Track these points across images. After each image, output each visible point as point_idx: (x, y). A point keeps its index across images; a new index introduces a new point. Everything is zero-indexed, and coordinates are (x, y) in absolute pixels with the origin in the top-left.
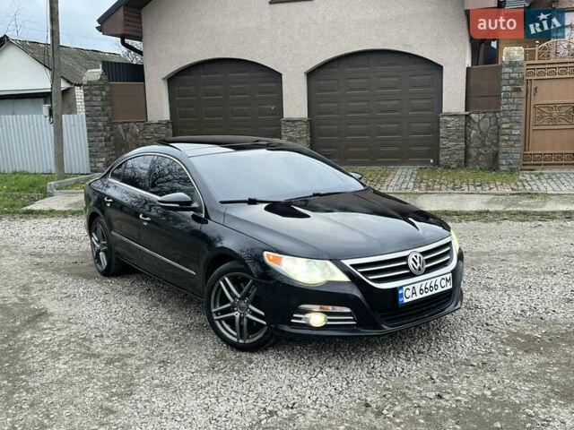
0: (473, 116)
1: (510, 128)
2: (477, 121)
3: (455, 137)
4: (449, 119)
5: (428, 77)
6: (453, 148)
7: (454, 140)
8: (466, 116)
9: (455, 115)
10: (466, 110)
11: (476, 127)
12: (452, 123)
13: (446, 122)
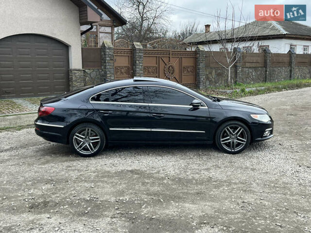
0: (87, 71)
1: (110, 76)
2: (89, 73)
3: (79, 81)
4: (76, 72)
5: (61, 51)
6: (79, 86)
7: (79, 82)
8: (84, 70)
9: (79, 70)
10: (83, 68)
11: (89, 76)
12: (78, 74)
13: (75, 73)
